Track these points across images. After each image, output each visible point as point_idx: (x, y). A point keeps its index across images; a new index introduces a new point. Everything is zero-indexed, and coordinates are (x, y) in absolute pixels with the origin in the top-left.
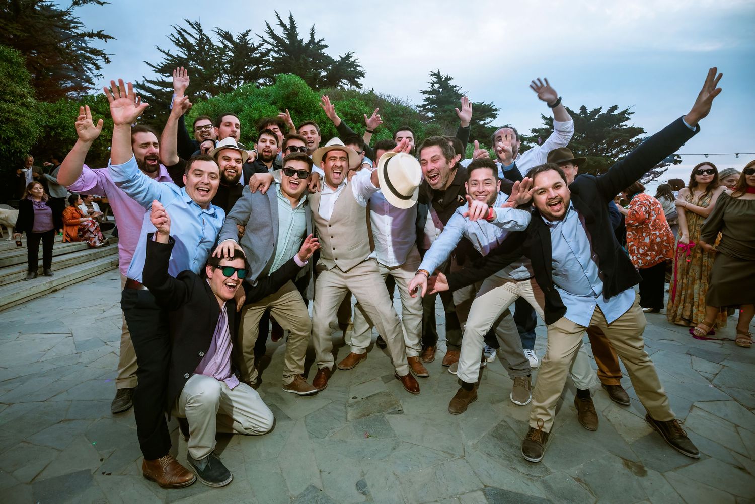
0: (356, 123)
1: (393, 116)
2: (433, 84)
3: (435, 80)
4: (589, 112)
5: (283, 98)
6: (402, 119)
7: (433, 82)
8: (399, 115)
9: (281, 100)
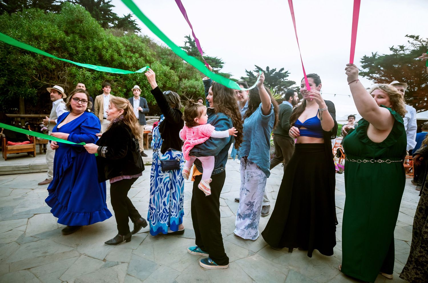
0: (134, 53)
1: (163, 55)
2: (186, 43)
3: (188, 41)
4: (270, 71)
5: (67, 22)
6: (169, 57)
7: (186, 42)
8: (166, 54)
9: (65, 24)
